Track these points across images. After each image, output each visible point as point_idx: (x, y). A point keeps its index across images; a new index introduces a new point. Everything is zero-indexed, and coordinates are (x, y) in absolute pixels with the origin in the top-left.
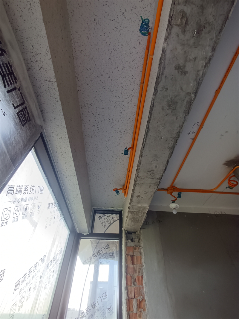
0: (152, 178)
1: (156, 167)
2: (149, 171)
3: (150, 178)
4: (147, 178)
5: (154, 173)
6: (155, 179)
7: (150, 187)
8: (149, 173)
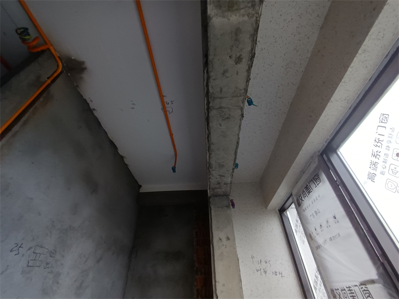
0: (220, 108)
1: (220, 125)
2: (228, 118)
3: (224, 108)
4: (228, 108)
5: (221, 116)
6: (218, 107)
7: (221, 90)
8: (228, 116)
